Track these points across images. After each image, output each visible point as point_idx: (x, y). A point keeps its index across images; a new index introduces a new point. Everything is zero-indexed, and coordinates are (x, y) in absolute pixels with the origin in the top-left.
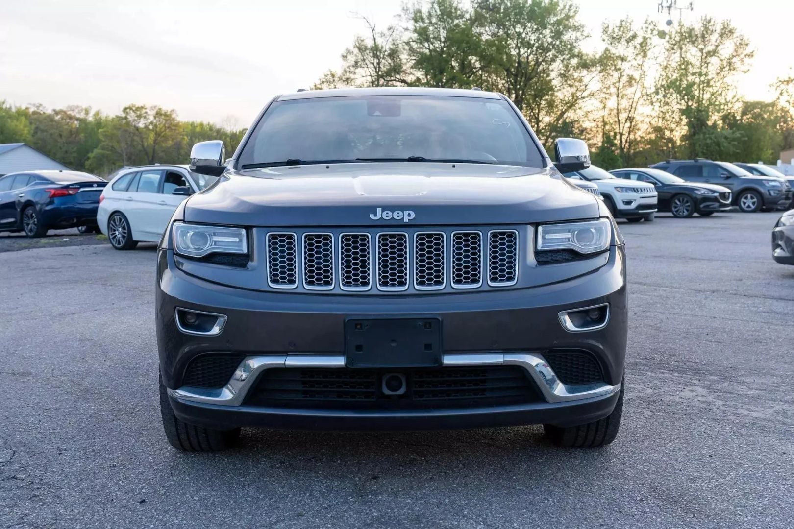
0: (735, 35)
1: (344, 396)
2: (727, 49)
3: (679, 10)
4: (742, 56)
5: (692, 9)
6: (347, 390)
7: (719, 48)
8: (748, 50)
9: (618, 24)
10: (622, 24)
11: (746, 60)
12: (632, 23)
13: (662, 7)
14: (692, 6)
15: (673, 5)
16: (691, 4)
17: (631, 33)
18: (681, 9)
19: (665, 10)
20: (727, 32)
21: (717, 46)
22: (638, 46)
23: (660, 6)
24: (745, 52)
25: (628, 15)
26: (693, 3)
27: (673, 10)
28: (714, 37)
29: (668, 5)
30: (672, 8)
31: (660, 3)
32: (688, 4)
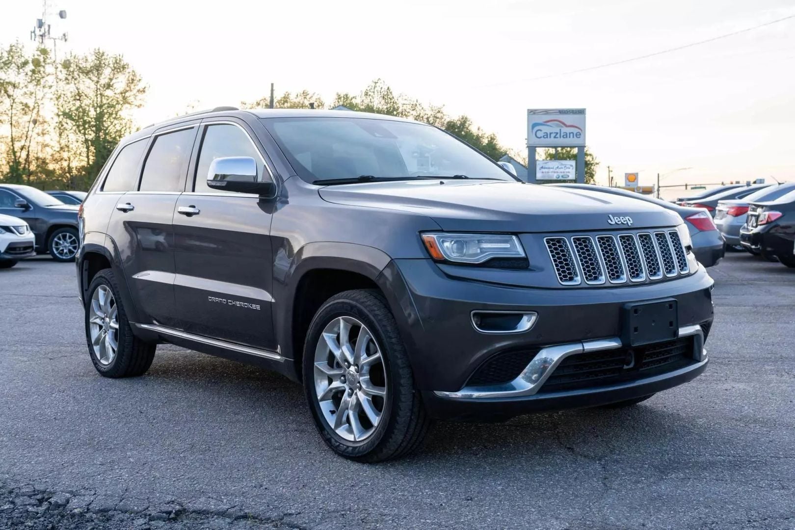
0: (127, 71)
1: (599, 375)
2: (120, 83)
3: (53, 40)
4: (135, 91)
5: (66, 40)
6: (605, 368)
7: (114, 81)
8: (141, 86)
9: (8, 49)
10: (11, 49)
11: (140, 96)
12: (23, 49)
13: (35, 35)
14: (66, 37)
15: (46, 34)
16: (64, 35)
17: (23, 60)
18: (55, 39)
19: (38, 39)
20: (119, 67)
21: (111, 79)
22: (30, 73)
23: (33, 34)
24: (137, 88)
25: (17, 41)
26: (66, 34)
27: (46, 40)
28: (107, 72)
29: (41, 33)
30: (46, 37)
31: (33, 30)
32: (62, 35)
